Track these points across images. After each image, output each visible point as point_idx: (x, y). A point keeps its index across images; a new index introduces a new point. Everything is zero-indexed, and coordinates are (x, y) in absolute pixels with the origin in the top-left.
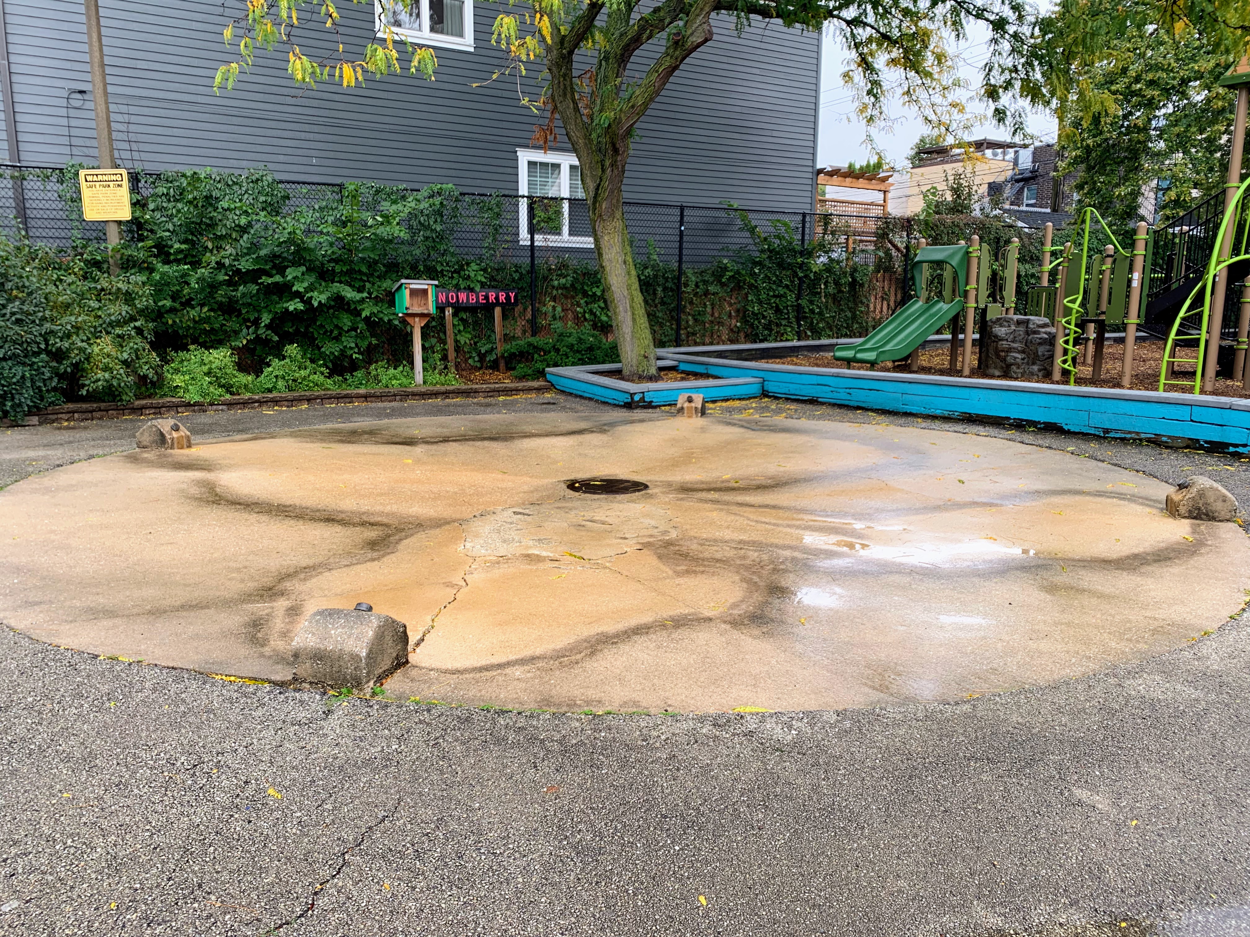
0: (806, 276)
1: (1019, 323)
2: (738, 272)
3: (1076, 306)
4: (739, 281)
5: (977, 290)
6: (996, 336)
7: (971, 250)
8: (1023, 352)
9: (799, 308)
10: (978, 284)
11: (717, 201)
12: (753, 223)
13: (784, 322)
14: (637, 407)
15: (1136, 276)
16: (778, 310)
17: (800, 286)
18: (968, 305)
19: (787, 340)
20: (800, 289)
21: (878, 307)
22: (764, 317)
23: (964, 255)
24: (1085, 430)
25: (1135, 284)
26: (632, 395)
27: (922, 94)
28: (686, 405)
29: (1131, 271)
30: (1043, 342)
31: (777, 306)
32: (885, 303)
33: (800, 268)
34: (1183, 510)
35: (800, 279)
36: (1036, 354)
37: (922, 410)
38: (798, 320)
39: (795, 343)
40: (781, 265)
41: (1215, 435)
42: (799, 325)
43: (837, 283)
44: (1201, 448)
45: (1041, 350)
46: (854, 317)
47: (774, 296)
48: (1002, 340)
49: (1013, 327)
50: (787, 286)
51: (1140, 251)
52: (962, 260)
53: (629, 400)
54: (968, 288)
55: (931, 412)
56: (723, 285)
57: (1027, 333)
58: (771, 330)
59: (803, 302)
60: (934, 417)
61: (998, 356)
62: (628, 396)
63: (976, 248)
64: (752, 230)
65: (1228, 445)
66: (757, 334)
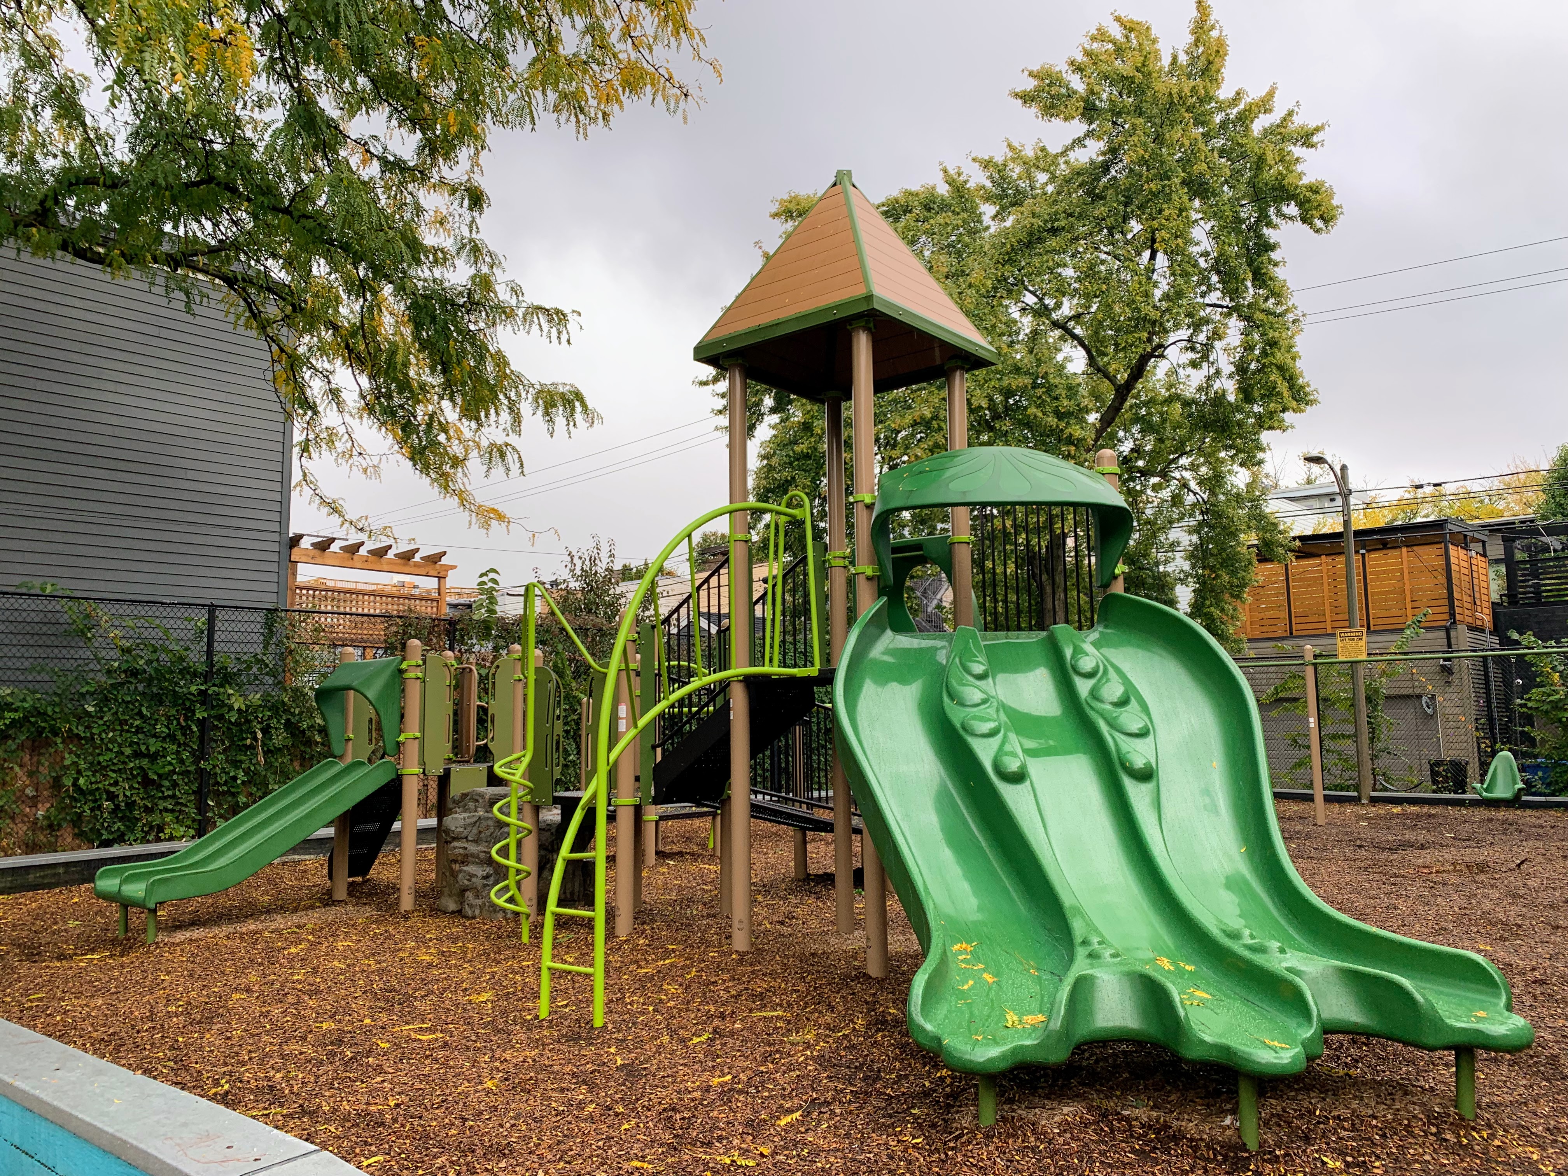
3: (516, 776)
5: (422, 740)
7: (404, 666)
8: (488, 862)
10: (423, 730)
15: (623, 712)
18: (405, 771)
23: (393, 676)
33: (203, 702)
35: (202, 722)
38: (201, 799)
42: (204, 808)
48: (455, 839)
49: (480, 813)
52: (388, 686)
54: (402, 738)
63: (413, 663)
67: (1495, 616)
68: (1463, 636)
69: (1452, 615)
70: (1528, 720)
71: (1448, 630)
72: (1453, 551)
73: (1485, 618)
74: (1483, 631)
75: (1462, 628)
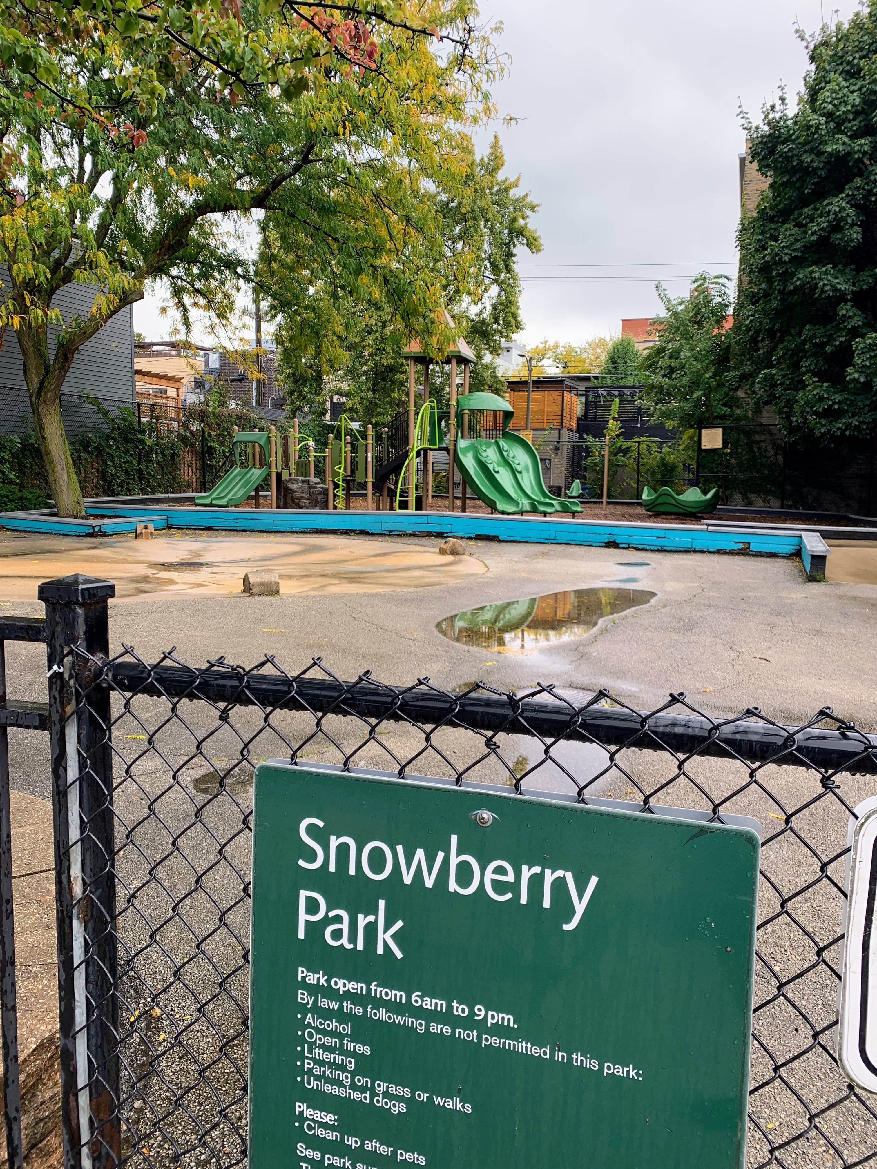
0: (143, 448)
1: (303, 481)
2: (100, 444)
3: (341, 471)
4: (101, 450)
5: (276, 460)
6: (291, 490)
8: (309, 499)
9: (140, 471)
10: (276, 457)
11: (76, 390)
12: (106, 408)
13: (131, 482)
14: (97, 536)
15: (369, 455)
16: (126, 472)
17: (140, 455)
18: (272, 471)
19: (134, 494)
20: (140, 459)
21: (186, 471)
22: (118, 478)
23: (267, 439)
24: (380, 532)
25: (369, 459)
26: (94, 527)
27: (219, 330)
28: (144, 531)
29: (366, 452)
30: (320, 493)
31: (126, 470)
32: (190, 469)
33: (139, 442)
34: (448, 551)
35: (140, 450)
36: (317, 500)
37: (288, 529)
38: (140, 479)
39: (141, 497)
40: (126, 440)
41: (438, 530)
42: (142, 484)
43: (163, 455)
44: (433, 535)
45: (319, 498)
46: (174, 478)
47: (125, 462)
48: (295, 492)
49: (300, 485)
50: (131, 455)
51: (370, 441)
52: (266, 442)
53: (92, 531)
54: (271, 459)
55: (293, 530)
56: (89, 453)
57: (310, 488)
58: (122, 487)
59: (143, 467)
60: (296, 532)
61: (293, 502)
62: (91, 528)
63: (272, 434)
64: (106, 414)
65: (444, 533)
66: (113, 490)
67: (578, 425)
68: (565, 433)
69: (562, 423)
70: (585, 470)
71: (559, 430)
72: (566, 394)
73: (574, 425)
74: (572, 431)
75: (565, 430)
